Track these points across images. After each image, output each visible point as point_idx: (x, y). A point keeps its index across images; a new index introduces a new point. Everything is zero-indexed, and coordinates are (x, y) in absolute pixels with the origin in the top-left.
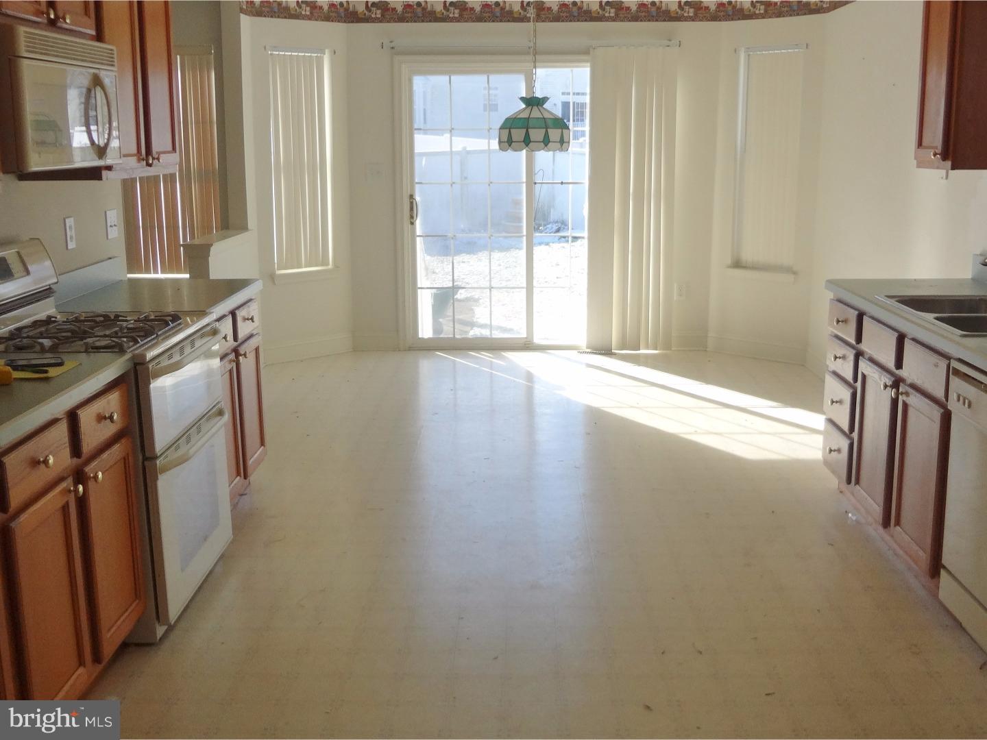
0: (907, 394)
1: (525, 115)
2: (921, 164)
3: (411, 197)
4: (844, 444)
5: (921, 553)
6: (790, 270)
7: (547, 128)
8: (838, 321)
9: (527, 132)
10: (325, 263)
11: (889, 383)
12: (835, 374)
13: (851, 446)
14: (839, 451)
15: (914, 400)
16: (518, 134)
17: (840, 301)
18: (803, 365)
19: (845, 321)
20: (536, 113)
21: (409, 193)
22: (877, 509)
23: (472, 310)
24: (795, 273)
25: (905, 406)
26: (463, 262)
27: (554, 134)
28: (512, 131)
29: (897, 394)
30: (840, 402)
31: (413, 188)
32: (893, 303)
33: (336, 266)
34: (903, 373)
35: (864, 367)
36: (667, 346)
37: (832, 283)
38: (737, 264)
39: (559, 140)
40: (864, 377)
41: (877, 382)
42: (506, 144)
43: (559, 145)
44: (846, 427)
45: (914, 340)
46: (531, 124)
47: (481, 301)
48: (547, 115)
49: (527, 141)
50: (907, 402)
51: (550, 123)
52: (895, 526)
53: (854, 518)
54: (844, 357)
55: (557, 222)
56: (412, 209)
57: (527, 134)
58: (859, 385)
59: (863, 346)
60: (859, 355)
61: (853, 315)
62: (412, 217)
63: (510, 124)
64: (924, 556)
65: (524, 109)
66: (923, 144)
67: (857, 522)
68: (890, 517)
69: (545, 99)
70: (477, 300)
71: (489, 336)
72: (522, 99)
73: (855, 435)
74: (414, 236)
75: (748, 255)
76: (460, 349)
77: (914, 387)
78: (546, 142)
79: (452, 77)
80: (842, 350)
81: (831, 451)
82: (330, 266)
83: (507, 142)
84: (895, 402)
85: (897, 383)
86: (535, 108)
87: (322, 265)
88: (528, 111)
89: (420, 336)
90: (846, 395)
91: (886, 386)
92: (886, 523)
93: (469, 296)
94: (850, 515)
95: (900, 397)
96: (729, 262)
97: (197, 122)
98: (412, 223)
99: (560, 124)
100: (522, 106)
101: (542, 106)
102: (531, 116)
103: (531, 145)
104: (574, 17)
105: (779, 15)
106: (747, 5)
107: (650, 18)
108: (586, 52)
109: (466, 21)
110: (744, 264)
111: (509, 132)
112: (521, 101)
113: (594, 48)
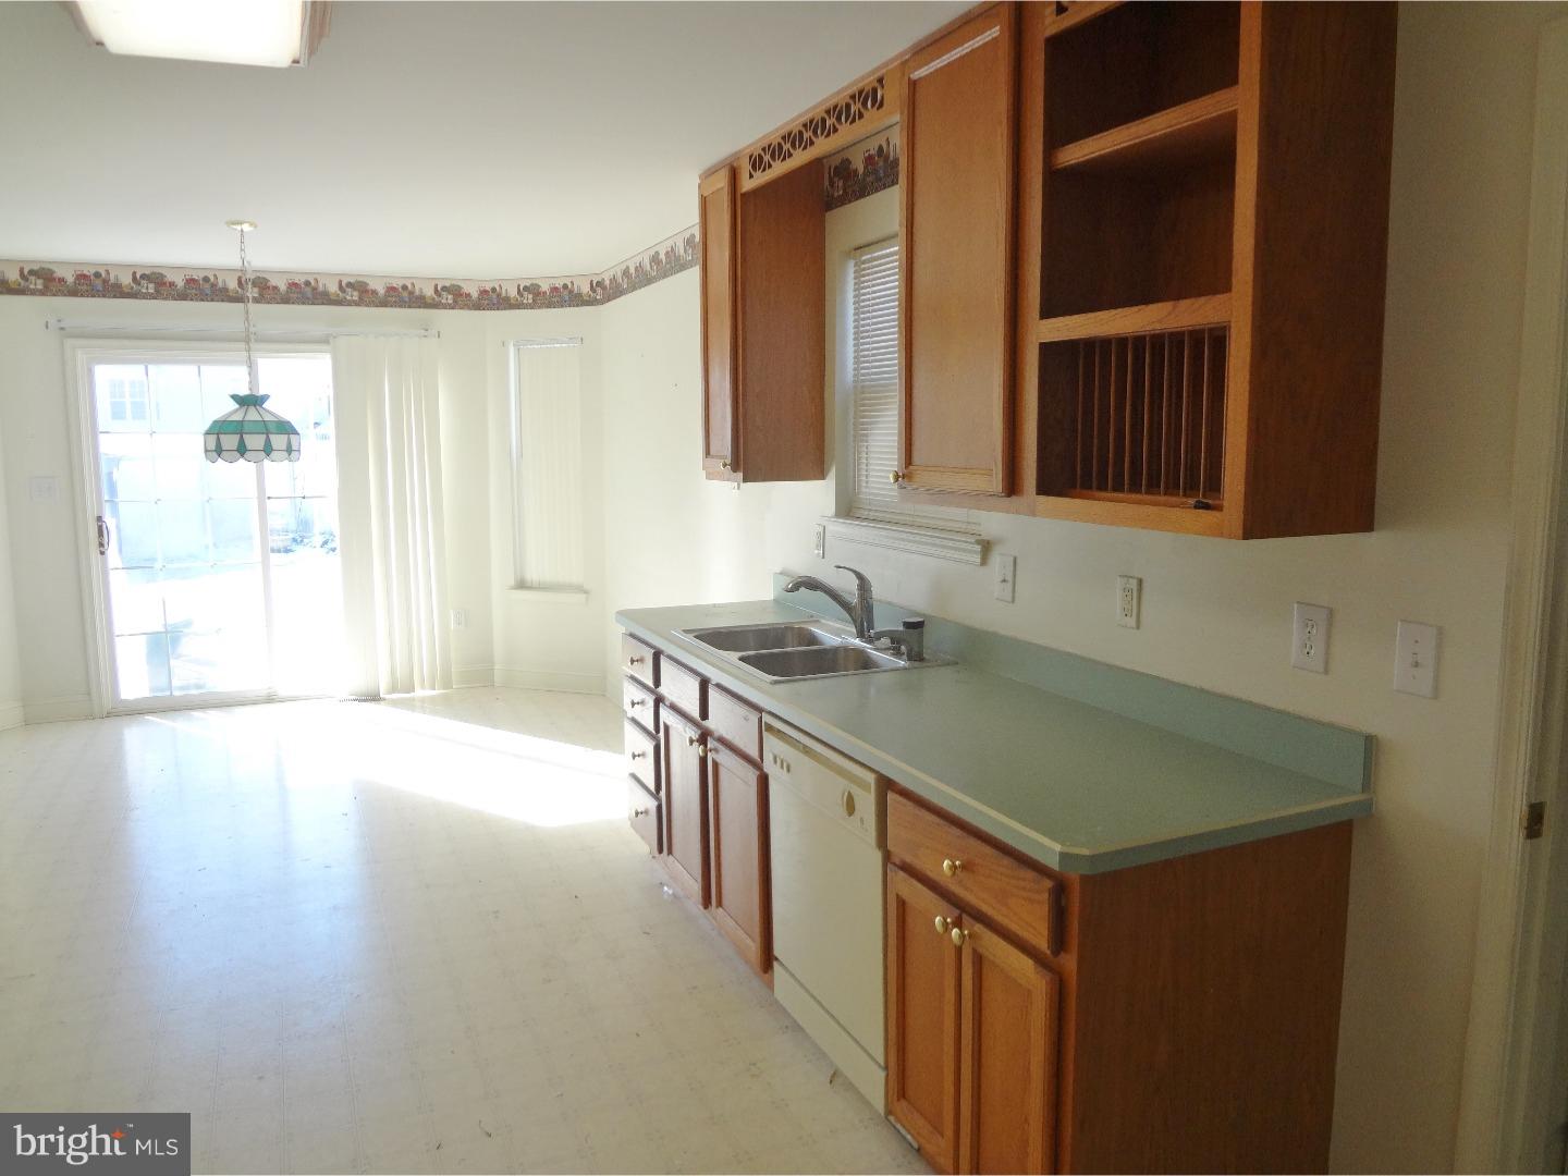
0: (716, 750)
1: (237, 417)
2: (710, 476)
3: (99, 519)
4: (651, 804)
5: (749, 941)
6: (578, 588)
7: (268, 433)
8: (632, 661)
9: (242, 439)
11: (695, 736)
12: (634, 721)
13: (659, 808)
14: (646, 812)
15: (725, 758)
16: (230, 441)
17: (632, 636)
18: (604, 695)
19: (641, 660)
20: (253, 415)
21: (96, 514)
22: (695, 887)
24: (586, 592)
25: (716, 765)
27: (278, 441)
28: (222, 436)
29: (706, 752)
30: (643, 755)
31: (100, 507)
32: (690, 639)
34: (711, 724)
35: (666, 716)
36: (447, 684)
37: (625, 615)
38: (522, 585)
39: (284, 447)
40: (667, 728)
41: (682, 733)
42: (214, 454)
43: (285, 454)
44: (652, 786)
45: (718, 686)
46: (246, 428)
48: (268, 418)
49: (242, 450)
50: (718, 760)
51: (272, 427)
52: (717, 907)
53: (671, 892)
54: (642, 703)
56: (101, 533)
57: (242, 441)
58: (662, 734)
59: (663, 690)
60: (659, 701)
61: (649, 655)
62: (101, 545)
63: (219, 429)
64: (753, 947)
65: (236, 411)
66: (711, 453)
67: (674, 895)
68: (710, 894)
69: (264, 398)
72: (234, 397)
73: (663, 793)
74: (106, 568)
75: (532, 575)
76: (180, 710)
77: (722, 740)
78: (268, 450)
79: (149, 366)
80: (639, 695)
81: (637, 814)
83: (216, 451)
84: (703, 761)
85: (704, 737)
86: (252, 409)
88: (242, 413)
89: (123, 697)
90: (649, 747)
91: (691, 742)
92: (707, 902)
94: (666, 888)
95: (709, 754)
96: (512, 583)
98: (102, 553)
99: (286, 428)
100: (234, 406)
101: (261, 406)
102: (246, 419)
103: (248, 454)
104: (308, 298)
105: (550, 305)
106: (513, 293)
107: (401, 304)
108: (325, 340)
109: (165, 299)
110: (529, 585)
111: (218, 439)
112: (232, 400)
113: (335, 337)
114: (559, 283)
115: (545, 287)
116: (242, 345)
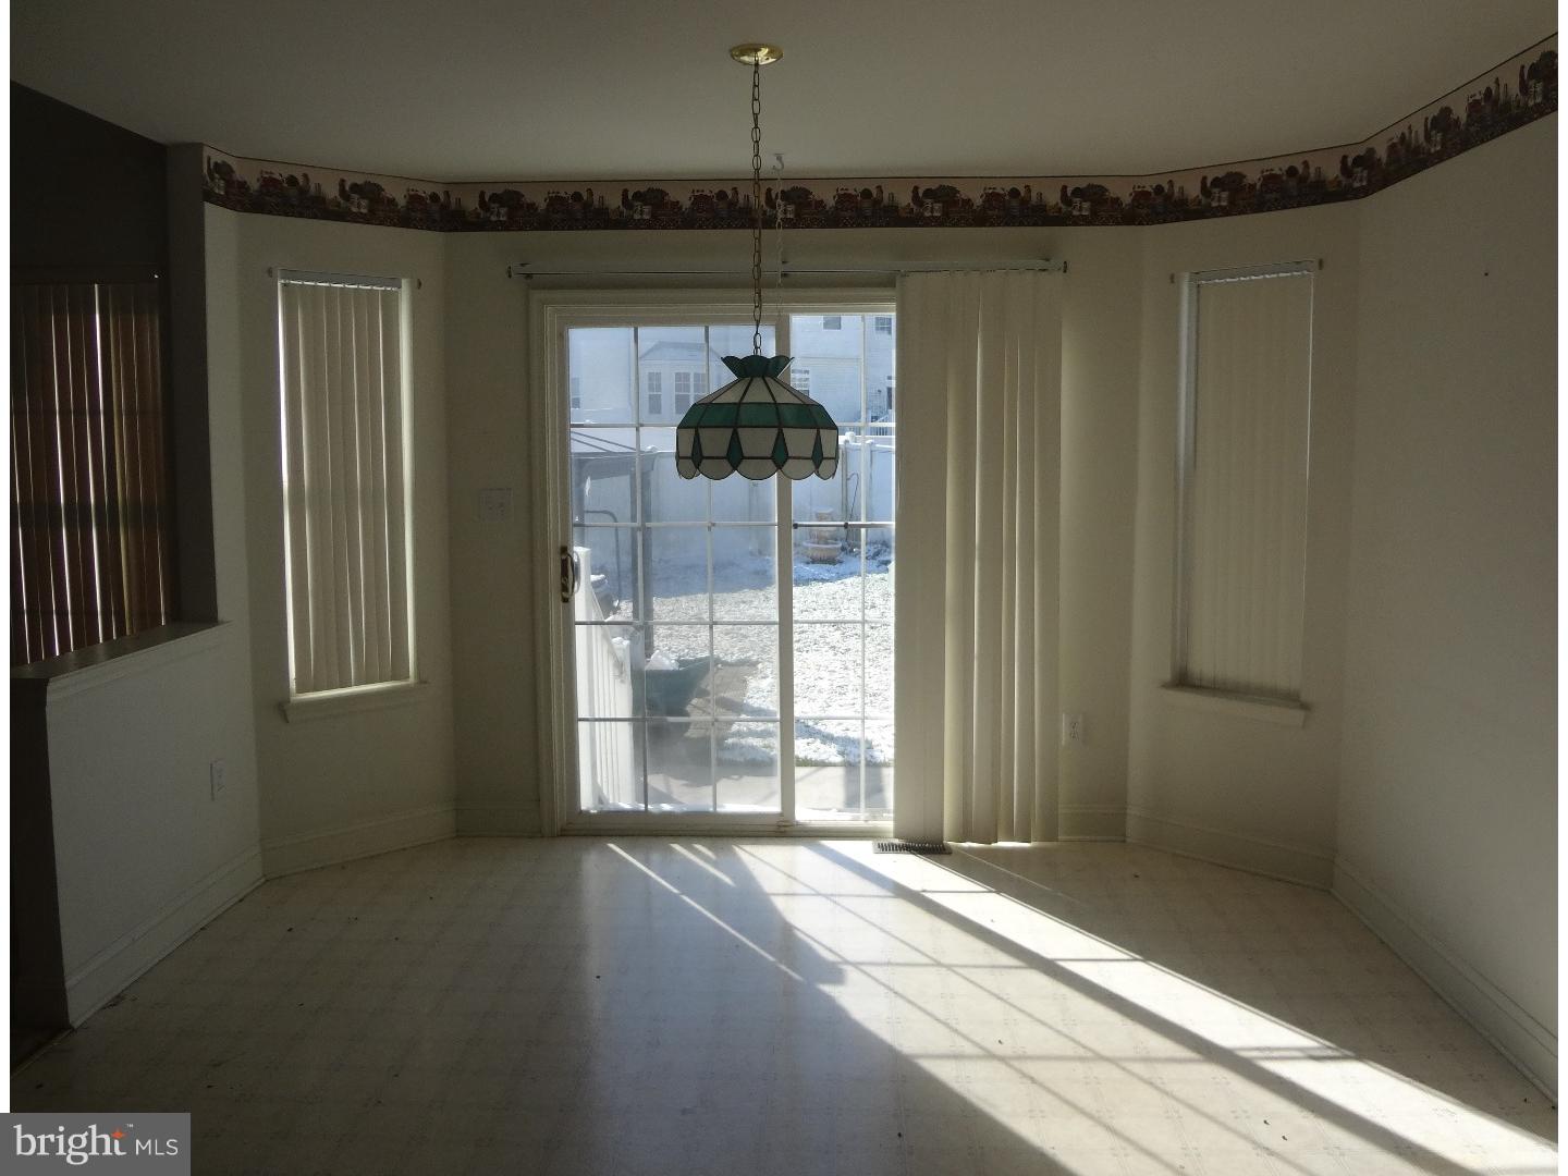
1: (732, 397)
3: (565, 550)
6: (1291, 699)
7: (780, 426)
9: (735, 436)
10: (398, 671)
16: (716, 441)
18: (1328, 893)
20: (758, 394)
21: (559, 545)
23: (745, 681)
24: (1305, 707)
26: (744, 602)
27: (799, 440)
28: (704, 433)
31: (566, 535)
33: (421, 681)
36: (1049, 834)
38: (1183, 680)
39: (810, 454)
42: (692, 464)
43: (810, 464)
46: (745, 416)
47: (760, 666)
48: (783, 398)
49: (735, 457)
51: (789, 415)
55: (875, 543)
56: (564, 573)
57: (735, 439)
62: (565, 588)
63: (702, 418)
65: (732, 385)
69: (782, 362)
70: (754, 664)
71: (711, 809)
72: (730, 361)
74: (569, 624)
75: (1204, 664)
76: (657, 836)
78: (780, 458)
79: (640, 331)
82: (412, 680)
83: (691, 458)
86: (758, 383)
87: (394, 678)
88: (740, 389)
89: (583, 808)
93: (742, 657)
96: (1168, 676)
97: (130, 412)
98: (566, 600)
99: (814, 418)
100: (729, 377)
101: (774, 377)
102: (747, 399)
103: (744, 464)
104: (866, 217)
105: (1260, 207)
106: (1193, 191)
107: (1008, 220)
108: (889, 283)
109: (664, 228)
110: (1197, 682)
111: (697, 437)
112: (726, 369)
113: (903, 276)
114: (1279, 167)
115: (1253, 176)
116: (751, 293)
